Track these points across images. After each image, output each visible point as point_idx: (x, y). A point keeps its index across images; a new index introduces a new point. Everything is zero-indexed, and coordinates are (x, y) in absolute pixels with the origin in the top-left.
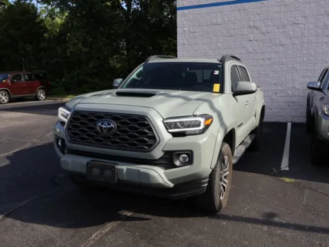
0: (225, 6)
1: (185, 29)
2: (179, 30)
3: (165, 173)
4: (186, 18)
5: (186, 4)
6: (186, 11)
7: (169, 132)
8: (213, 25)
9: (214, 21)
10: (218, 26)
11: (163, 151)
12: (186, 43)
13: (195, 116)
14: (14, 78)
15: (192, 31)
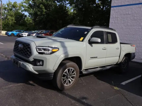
0: (133, 6)
1: (114, 16)
2: (111, 16)
3: (33, 67)
4: (115, 11)
5: (115, 5)
6: (115, 8)
7: (37, 52)
8: (127, 14)
9: (127, 13)
10: (129, 15)
11: (33, 59)
12: (113, 22)
13: (49, 47)
14: (51, 32)
15: (117, 17)
